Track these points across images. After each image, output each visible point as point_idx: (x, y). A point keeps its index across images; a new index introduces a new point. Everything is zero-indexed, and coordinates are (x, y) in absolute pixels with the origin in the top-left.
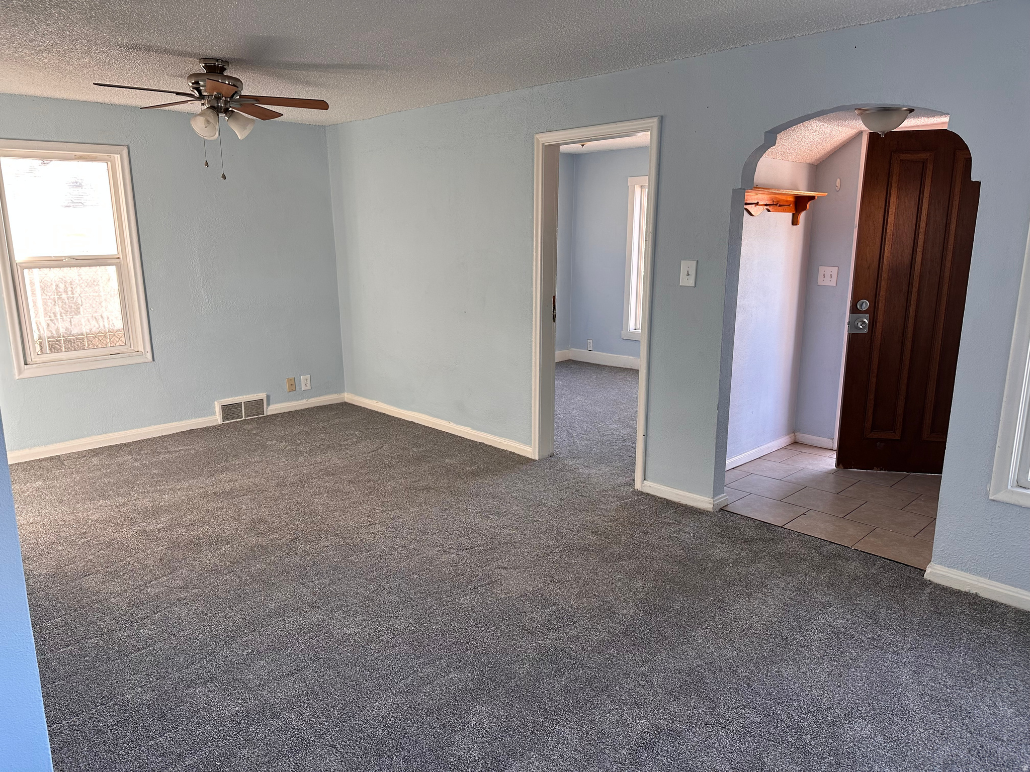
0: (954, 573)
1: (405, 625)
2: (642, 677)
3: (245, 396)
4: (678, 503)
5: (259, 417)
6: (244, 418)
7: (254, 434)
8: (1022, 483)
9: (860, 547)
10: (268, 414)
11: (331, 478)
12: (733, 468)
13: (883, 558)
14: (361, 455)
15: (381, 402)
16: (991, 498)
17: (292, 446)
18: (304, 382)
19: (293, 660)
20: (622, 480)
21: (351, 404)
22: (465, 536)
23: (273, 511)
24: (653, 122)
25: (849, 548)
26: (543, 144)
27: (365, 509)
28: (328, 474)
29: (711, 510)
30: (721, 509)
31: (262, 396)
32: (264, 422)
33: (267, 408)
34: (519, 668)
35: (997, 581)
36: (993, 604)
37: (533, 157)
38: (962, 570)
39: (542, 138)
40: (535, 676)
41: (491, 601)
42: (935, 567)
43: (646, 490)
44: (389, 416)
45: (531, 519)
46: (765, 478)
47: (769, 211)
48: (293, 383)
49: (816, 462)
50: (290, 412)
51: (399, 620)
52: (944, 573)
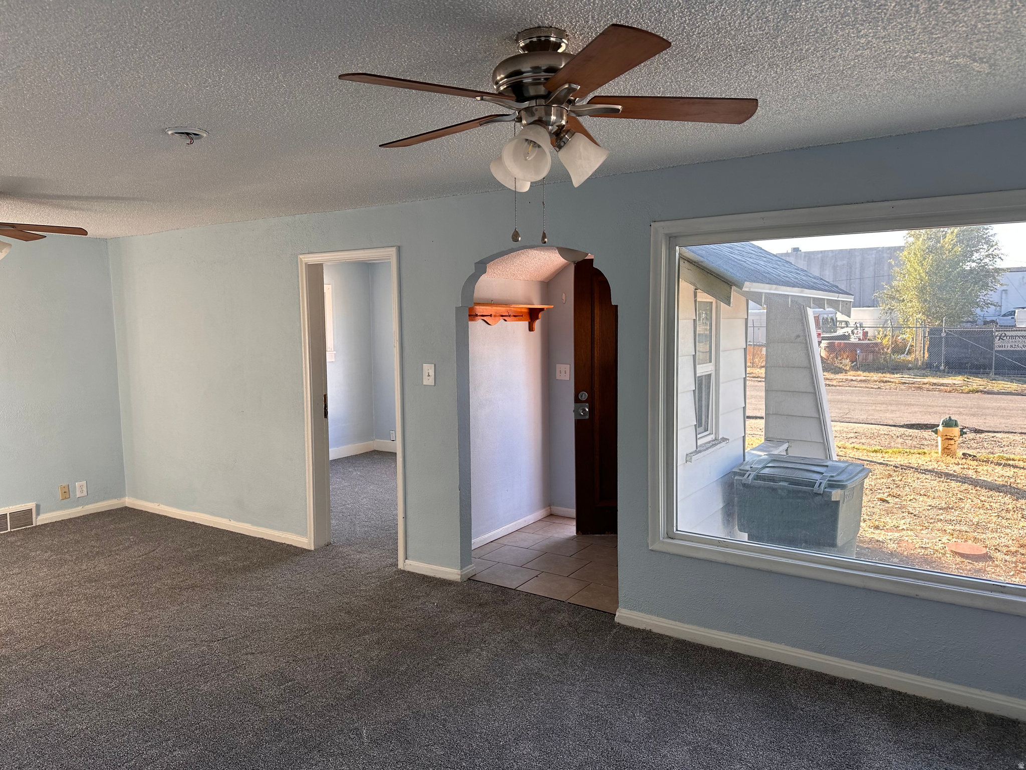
0: (634, 614)
1: (139, 715)
2: (354, 732)
3: (11, 507)
4: (433, 577)
5: (27, 528)
6: (9, 530)
7: (18, 546)
8: (670, 535)
9: (572, 600)
10: (37, 525)
11: (94, 584)
12: (491, 542)
13: (588, 608)
14: (130, 559)
15: (163, 504)
16: (650, 548)
17: (57, 555)
18: (80, 488)
19: (16, 759)
20: (390, 561)
21: (132, 508)
22: (220, 628)
23: (24, 621)
24: (392, 251)
25: (564, 602)
26: (306, 263)
27: (123, 612)
28: (90, 581)
29: (460, 581)
30: (469, 579)
31: (31, 505)
32: (31, 533)
33: (36, 518)
34: (242, 739)
35: (663, 617)
36: (661, 636)
37: (298, 274)
38: (639, 611)
39: (304, 258)
40: (256, 743)
41: (230, 684)
42: (621, 611)
43: (408, 569)
44: (170, 518)
45: (290, 606)
46: (515, 548)
47: (506, 321)
48: (67, 491)
49: (562, 531)
50: (62, 520)
51: (135, 711)
52: (627, 616)
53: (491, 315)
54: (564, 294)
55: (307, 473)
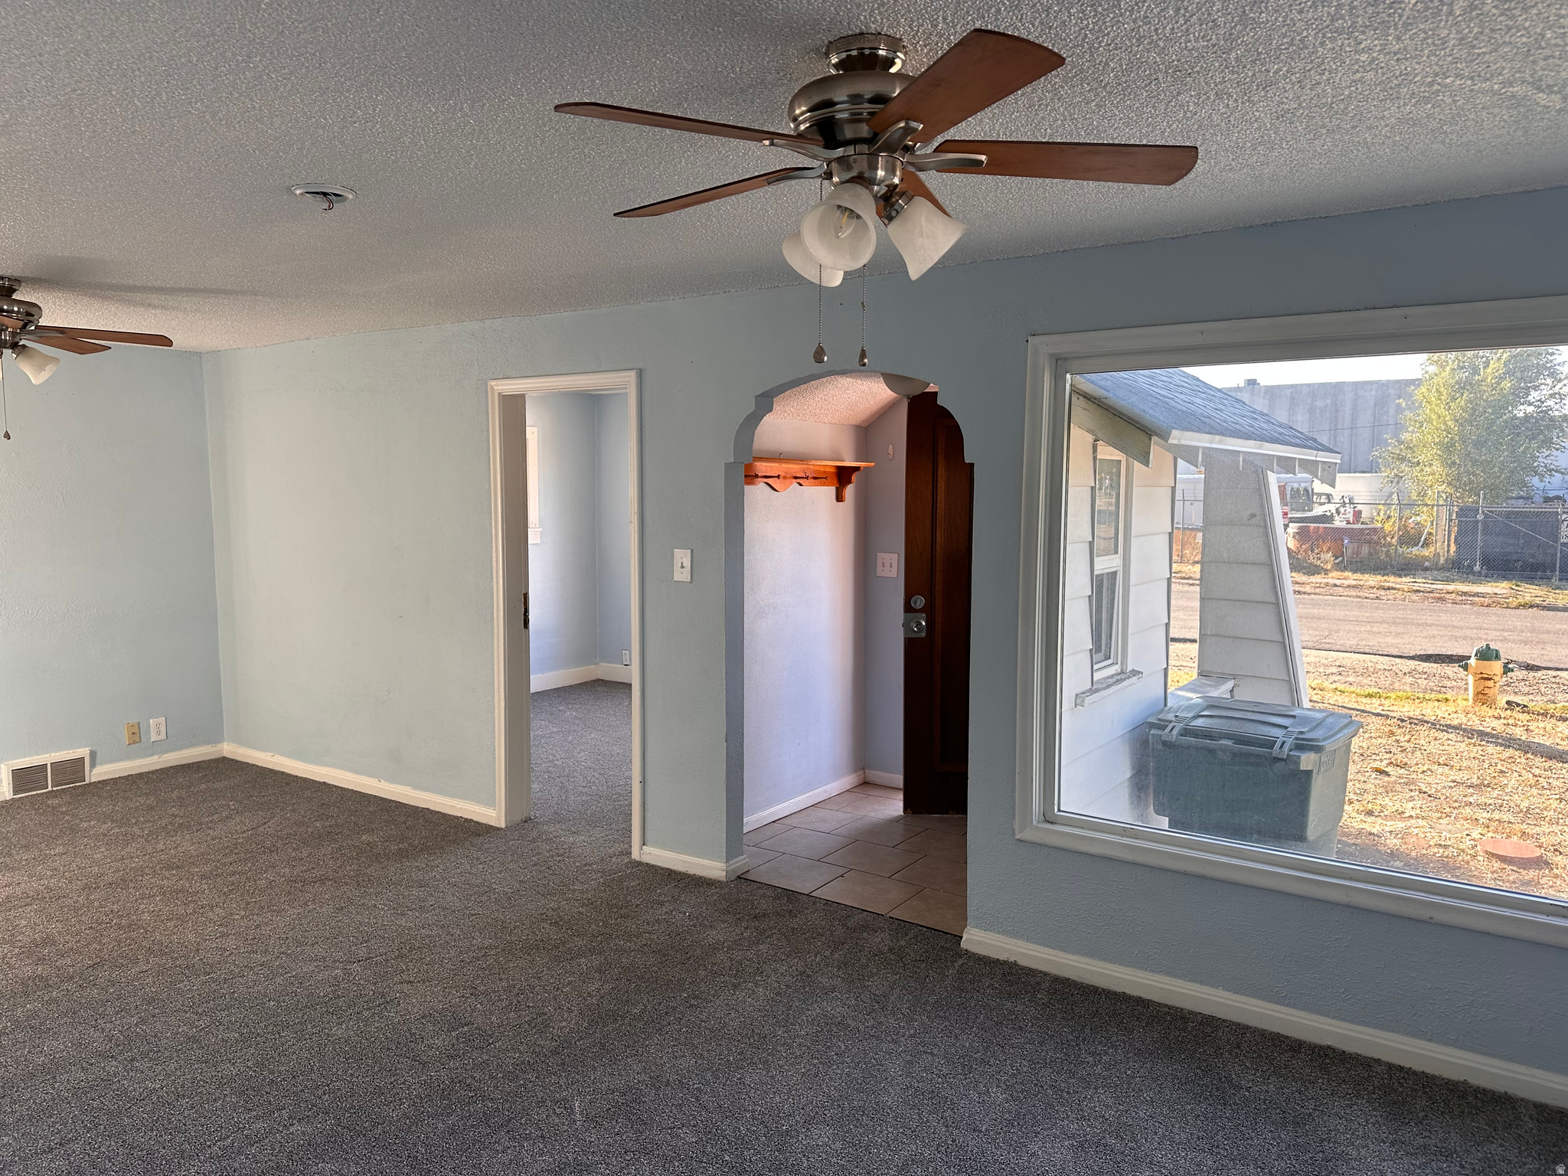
0: (990, 937)
1: (239, 1070)
2: (561, 1104)
3: (53, 754)
4: (684, 873)
5: (76, 786)
6: (50, 789)
7: (62, 813)
8: (1049, 816)
9: (896, 914)
10: (92, 781)
11: (174, 872)
12: (774, 822)
13: (920, 926)
14: (230, 836)
15: (279, 754)
16: (1017, 837)
17: (120, 827)
18: (156, 728)
19: (56, 1131)
20: (619, 847)
21: (233, 760)
22: (361, 943)
23: (70, 925)
24: (631, 376)
25: (883, 915)
26: (499, 394)
27: (218, 914)
28: (170, 868)
29: (724, 879)
30: (739, 877)
31: (83, 752)
32: (83, 794)
33: (91, 772)
34: (393, 1110)
35: (1035, 943)
36: (1031, 972)
37: (488, 410)
38: (999, 933)
39: (497, 385)
40: (414, 1117)
41: (376, 1028)
42: (971, 932)
43: (646, 859)
44: (289, 775)
45: (468, 912)
46: (809, 832)
47: (801, 485)
48: (137, 731)
49: (882, 808)
50: (129, 776)
51: (233, 1064)
52: (981, 939)
53: (778, 477)
54: (891, 446)
55: (496, 711)
